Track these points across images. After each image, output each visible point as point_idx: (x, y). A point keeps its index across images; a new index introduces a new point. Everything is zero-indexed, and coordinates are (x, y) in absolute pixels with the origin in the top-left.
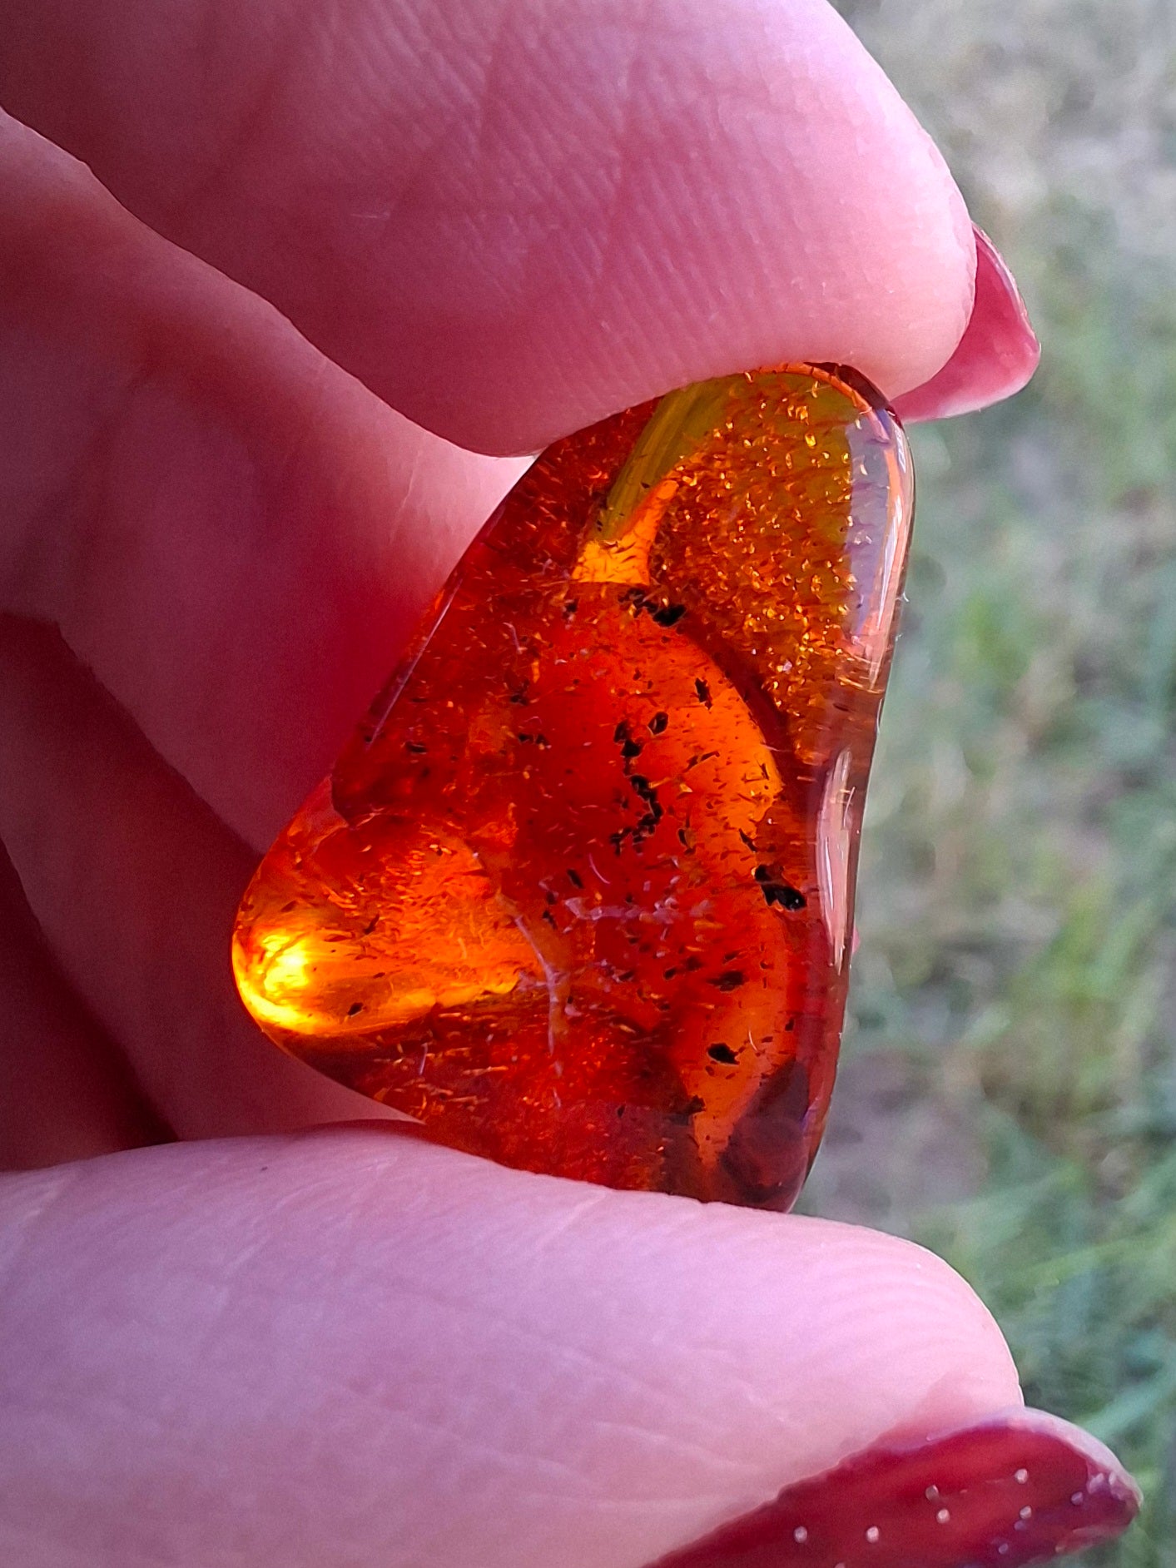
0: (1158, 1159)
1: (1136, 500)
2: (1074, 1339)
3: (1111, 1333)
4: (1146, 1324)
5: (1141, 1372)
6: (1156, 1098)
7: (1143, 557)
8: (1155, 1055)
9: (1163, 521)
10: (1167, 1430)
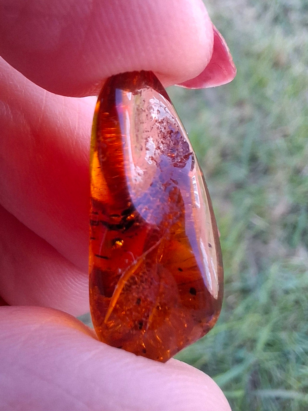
0: (244, 298)
1: (240, 104)
2: (220, 352)
3: (230, 349)
4: (241, 347)
5: (239, 361)
6: (244, 280)
7: (242, 121)
8: (244, 267)
9: (248, 110)
10: (247, 378)
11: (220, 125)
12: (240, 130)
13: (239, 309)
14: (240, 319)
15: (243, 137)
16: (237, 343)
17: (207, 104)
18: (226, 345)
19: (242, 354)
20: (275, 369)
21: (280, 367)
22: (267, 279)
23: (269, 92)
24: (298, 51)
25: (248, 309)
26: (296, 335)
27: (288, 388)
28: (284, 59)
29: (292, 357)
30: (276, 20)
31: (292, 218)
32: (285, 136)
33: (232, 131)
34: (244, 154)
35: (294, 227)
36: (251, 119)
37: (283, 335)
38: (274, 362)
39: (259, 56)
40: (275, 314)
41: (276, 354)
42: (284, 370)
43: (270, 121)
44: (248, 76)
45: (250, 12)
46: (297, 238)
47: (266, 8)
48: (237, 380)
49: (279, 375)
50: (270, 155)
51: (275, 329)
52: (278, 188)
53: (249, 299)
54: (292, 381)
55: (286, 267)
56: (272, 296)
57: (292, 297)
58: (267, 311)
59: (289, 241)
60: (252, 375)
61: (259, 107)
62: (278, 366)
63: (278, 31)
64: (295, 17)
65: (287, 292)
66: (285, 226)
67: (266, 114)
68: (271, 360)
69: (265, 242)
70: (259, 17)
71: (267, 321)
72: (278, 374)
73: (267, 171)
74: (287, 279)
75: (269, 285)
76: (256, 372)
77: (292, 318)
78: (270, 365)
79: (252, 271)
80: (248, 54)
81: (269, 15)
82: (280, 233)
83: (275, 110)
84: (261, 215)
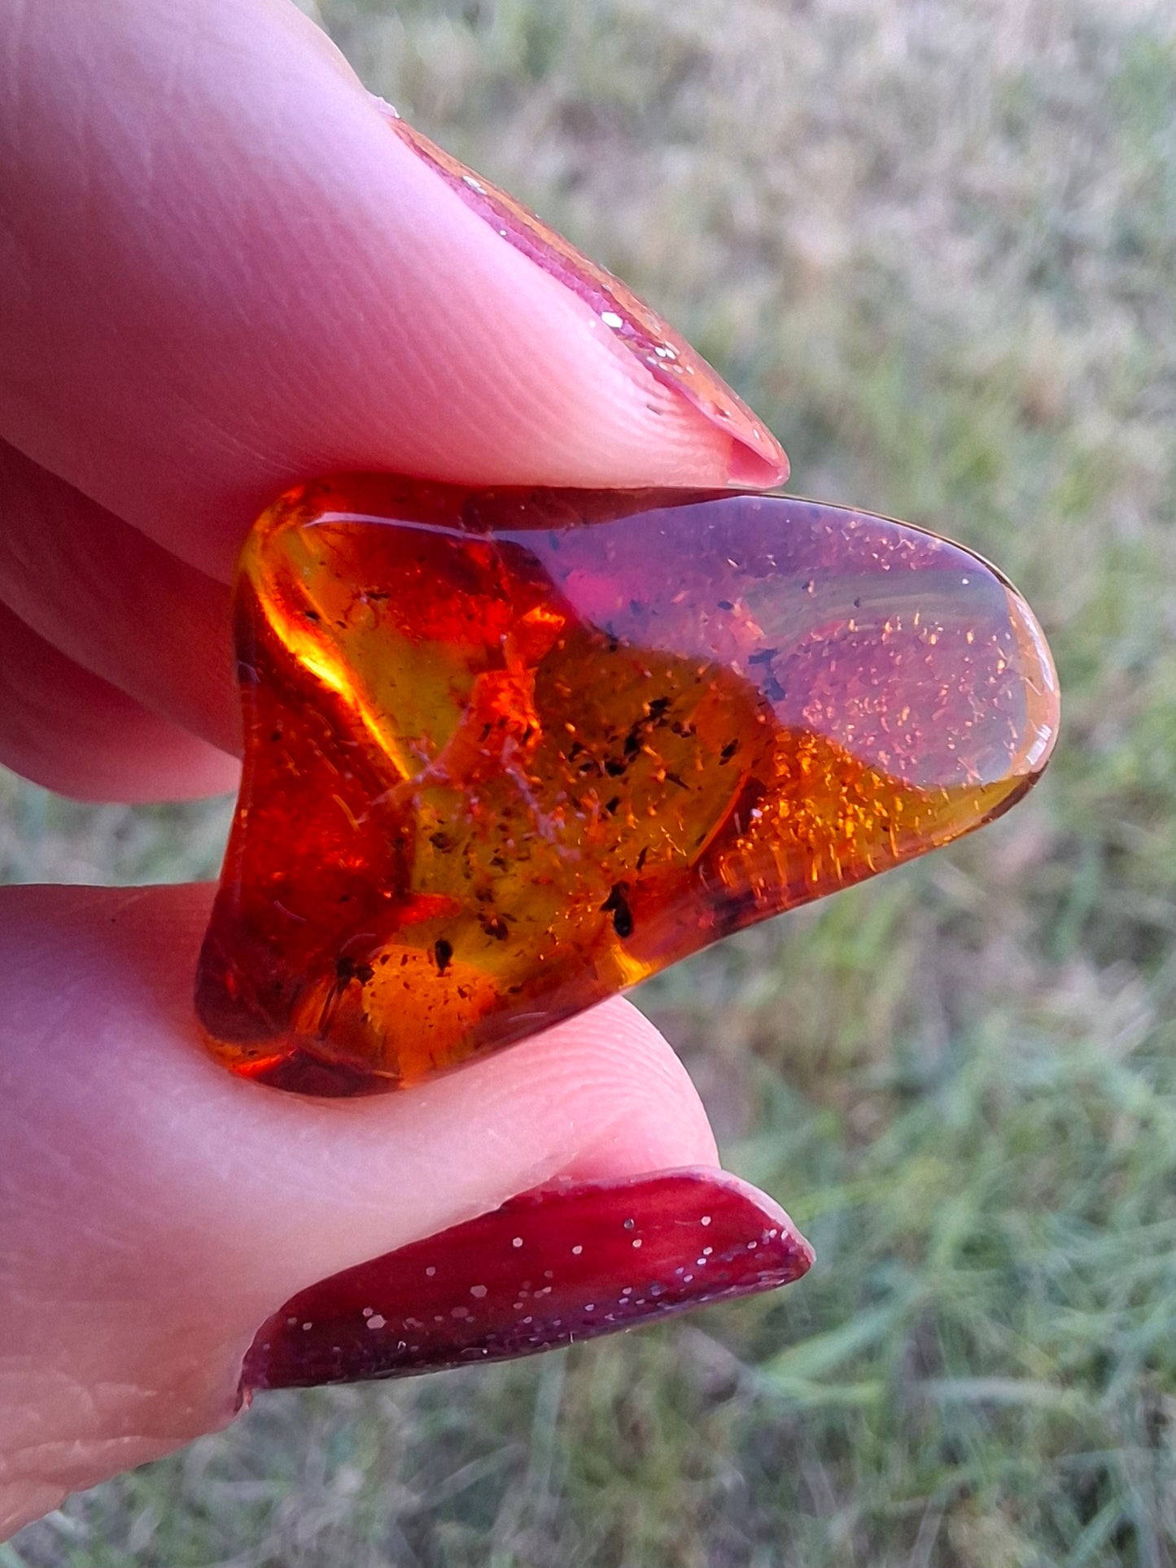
0: (904, 1110)
5: (877, 1296)
8: (905, 1020)
10: (899, 1349)
13: (887, 1144)
14: (888, 1172)
16: (877, 1242)
19: (890, 1275)
20: (986, 1320)
22: (973, 1055)
23: (1005, 497)
24: (1097, 374)
25: (913, 1145)
26: (1053, 1221)
27: (1019, 1372)
28: (1053, 397)
29: (1037, 1286)
30: (1037, 278)
31: (1055, 877)
35: (1061, 902)
37: (1013, 1222)
38: (982, 1299)
39: (978, 387)
40: (993, 1158)
41: (990, 1273)
44: (944, 444)
45: (962, 252)
46: (1067, 935)
47: (1006, 241)
48: (870, 1352)
53: (918, 1116)
54: (1030, 1355)
56: (987, 1108)
57: (1044, 1110)
58: (967, 1150)
59: (1043, 944)
60: (916, 1338)
62: (994, 1314)
63: (1042, 311)
64: (1092, 272)
65: (1028, 1096)
66: (1033, 899)
69: (974, 947)
70: (984, 270)
71: (968, 1179)
72: (992, 1337)
74: (1029, 1055)
77: (1042, 1170)
78: (971, 1308)
79: (930, 1032)
80: (946, 379)
81: (1014, 267)
82: (1018, 920)
83: (1020, 550)
84: (964, 863)
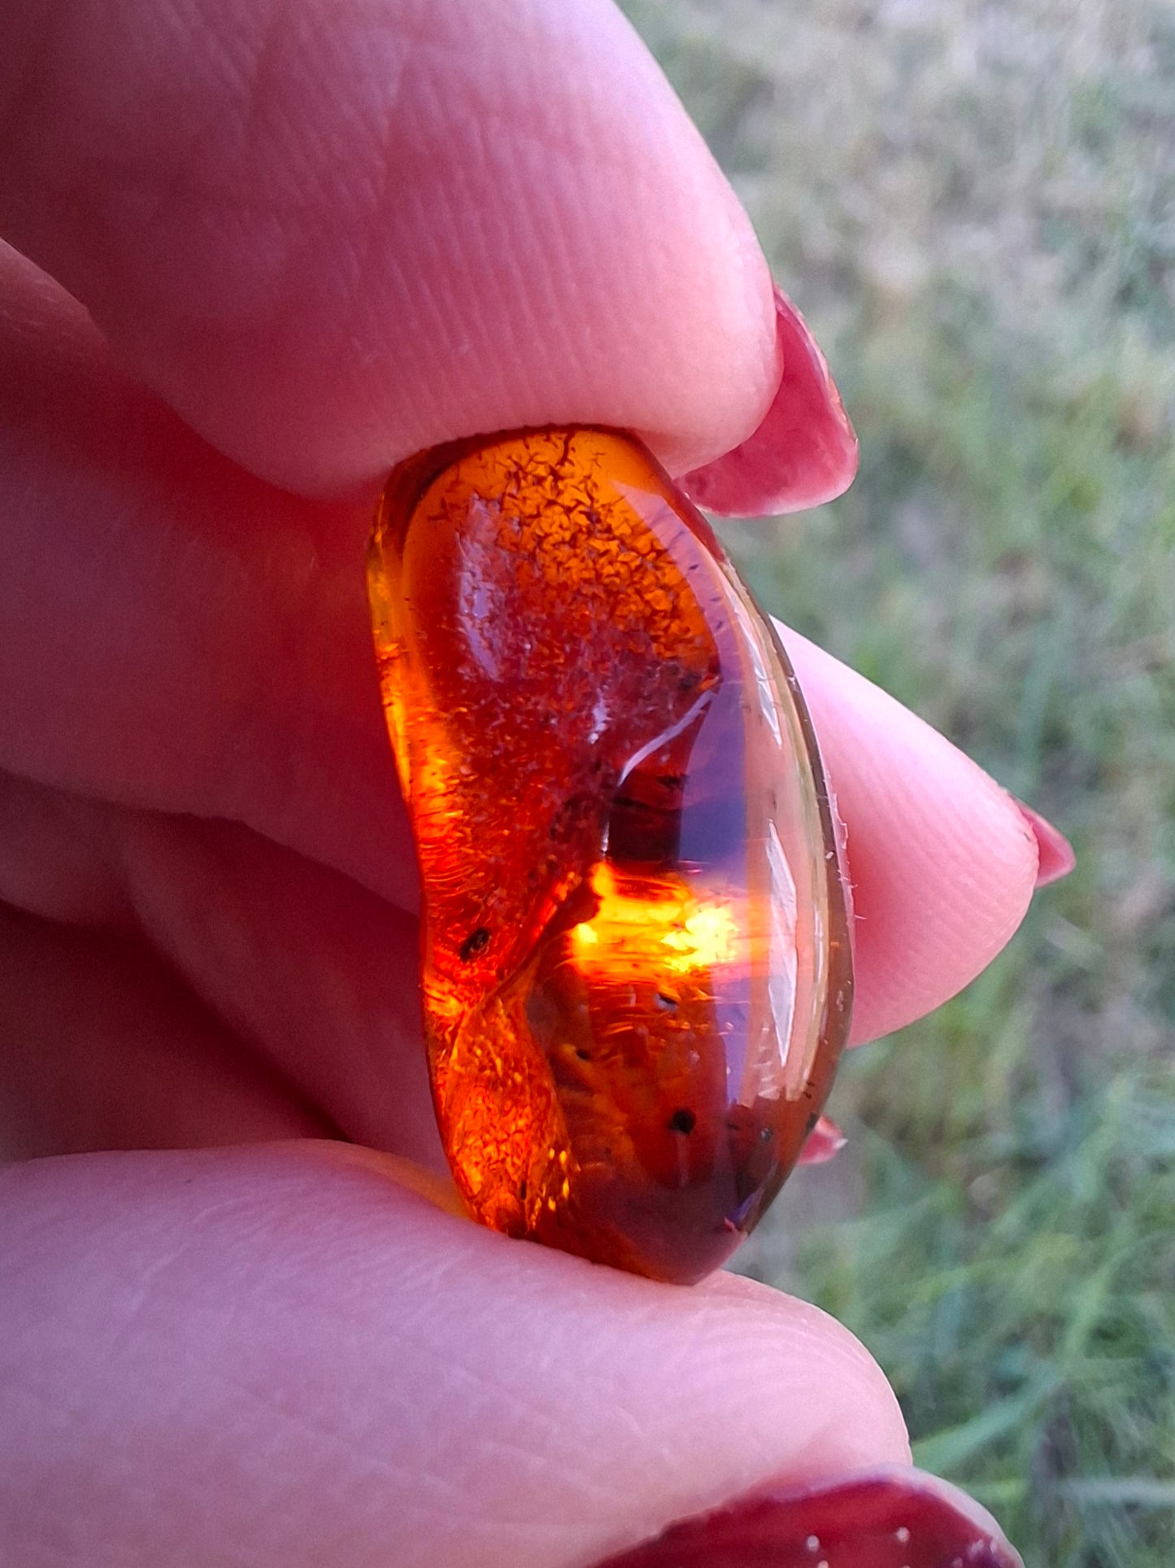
0: (1025, 1184)
1: (1012, 563)
2: (945, 1352)
3: (981, 1348)
4: (1014, 1340)
5: (1009, 1387)
6: (1023, 1125)
7: (1018, 617)
8: (1024, 1085)
9: (1037, 584)
10: (1032, 1442)
11: (949, 629)
12: (1013, 646)
13: (1009, 1221)
14: (1012, 1250)
15: (1021, 669)
16: (1003, 1325)
17: (909, 565)
18: (966, 1334)
19: (1017, 1362)
20: (1123, 1409)
21: (1141, 1405)
22: (1097, 1123)
23: (1105, 524)
25: (1036, 1218)
27: (1164, 1472)
28: (1148, 422)
30: (1126, 296)
32: (1154, 667)
33: (986, 649)
34: (1025, 723)
36: (1049, 614)
37: (1149, 1304)
38: (1120, 1390)
39: (1070, 412)
40: (1123, 1234)
41: (1126, 1363)
42: (1152, 1416)
43: (1108, 620)
44: (1038, 473)
45: (1044, 271)
47: (1092, 257)
48: (1002, 1446)
49: (1134, 1431)
50: (1108, 726)
51: (1120, 1286)
52: (1132, 834)
53: (1041, 1188)
55: (1153, 1084)
56: (1114, 1180)
58: (1096, 1226)
59: (1166, 1002)
60: (1050, 1433)
61: (1072, 575)
62: (1131, 1404)
63: (1133, 329)
65: (1160, 1166)
66: (1154, 954)
67: (1093, 596)
68: (1110, 1382)
69: (1091, 1007)
70: (1071, 287)
71: (1097, 1260)
72: (1132, 1430)
73: (1098, 778)
74: (1160, 1123)
75: (1102, 1142)
76: (1061, 1423)
78: (1109, 1399)
79: (1049, 1098)
80: (1038, 406)
81: (1103, 282)
82: (1138, 976)
83: (1123, 583)
84: (1078, 918)
